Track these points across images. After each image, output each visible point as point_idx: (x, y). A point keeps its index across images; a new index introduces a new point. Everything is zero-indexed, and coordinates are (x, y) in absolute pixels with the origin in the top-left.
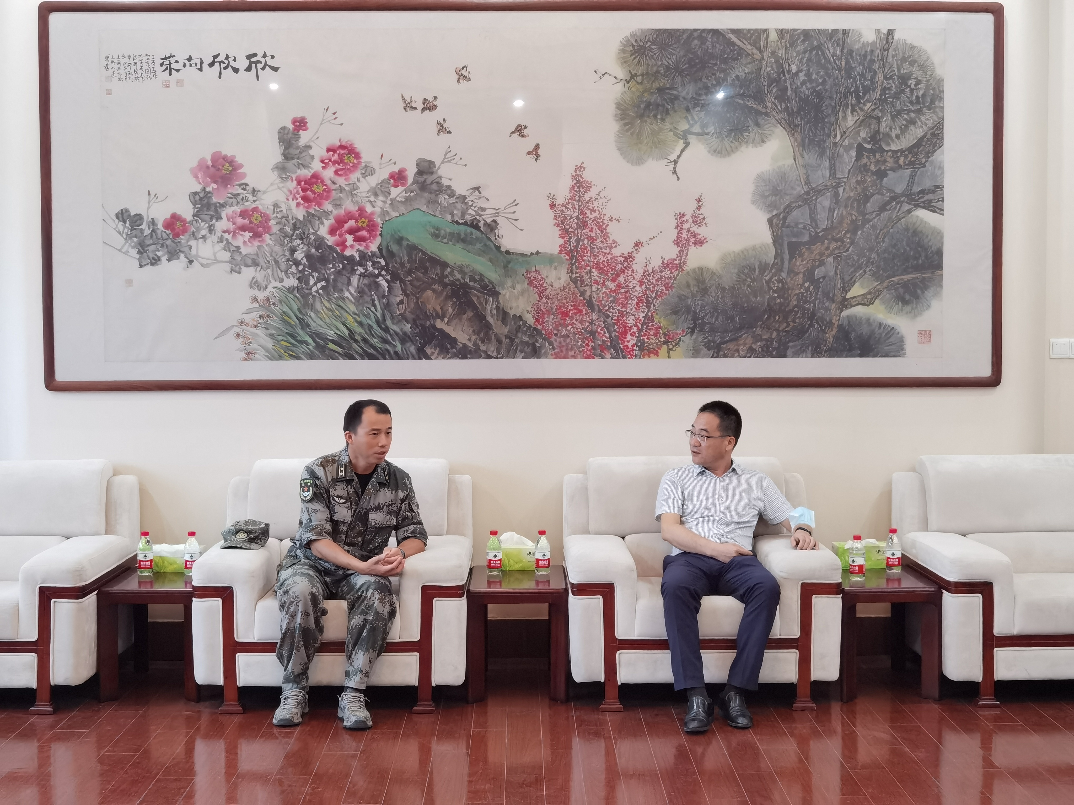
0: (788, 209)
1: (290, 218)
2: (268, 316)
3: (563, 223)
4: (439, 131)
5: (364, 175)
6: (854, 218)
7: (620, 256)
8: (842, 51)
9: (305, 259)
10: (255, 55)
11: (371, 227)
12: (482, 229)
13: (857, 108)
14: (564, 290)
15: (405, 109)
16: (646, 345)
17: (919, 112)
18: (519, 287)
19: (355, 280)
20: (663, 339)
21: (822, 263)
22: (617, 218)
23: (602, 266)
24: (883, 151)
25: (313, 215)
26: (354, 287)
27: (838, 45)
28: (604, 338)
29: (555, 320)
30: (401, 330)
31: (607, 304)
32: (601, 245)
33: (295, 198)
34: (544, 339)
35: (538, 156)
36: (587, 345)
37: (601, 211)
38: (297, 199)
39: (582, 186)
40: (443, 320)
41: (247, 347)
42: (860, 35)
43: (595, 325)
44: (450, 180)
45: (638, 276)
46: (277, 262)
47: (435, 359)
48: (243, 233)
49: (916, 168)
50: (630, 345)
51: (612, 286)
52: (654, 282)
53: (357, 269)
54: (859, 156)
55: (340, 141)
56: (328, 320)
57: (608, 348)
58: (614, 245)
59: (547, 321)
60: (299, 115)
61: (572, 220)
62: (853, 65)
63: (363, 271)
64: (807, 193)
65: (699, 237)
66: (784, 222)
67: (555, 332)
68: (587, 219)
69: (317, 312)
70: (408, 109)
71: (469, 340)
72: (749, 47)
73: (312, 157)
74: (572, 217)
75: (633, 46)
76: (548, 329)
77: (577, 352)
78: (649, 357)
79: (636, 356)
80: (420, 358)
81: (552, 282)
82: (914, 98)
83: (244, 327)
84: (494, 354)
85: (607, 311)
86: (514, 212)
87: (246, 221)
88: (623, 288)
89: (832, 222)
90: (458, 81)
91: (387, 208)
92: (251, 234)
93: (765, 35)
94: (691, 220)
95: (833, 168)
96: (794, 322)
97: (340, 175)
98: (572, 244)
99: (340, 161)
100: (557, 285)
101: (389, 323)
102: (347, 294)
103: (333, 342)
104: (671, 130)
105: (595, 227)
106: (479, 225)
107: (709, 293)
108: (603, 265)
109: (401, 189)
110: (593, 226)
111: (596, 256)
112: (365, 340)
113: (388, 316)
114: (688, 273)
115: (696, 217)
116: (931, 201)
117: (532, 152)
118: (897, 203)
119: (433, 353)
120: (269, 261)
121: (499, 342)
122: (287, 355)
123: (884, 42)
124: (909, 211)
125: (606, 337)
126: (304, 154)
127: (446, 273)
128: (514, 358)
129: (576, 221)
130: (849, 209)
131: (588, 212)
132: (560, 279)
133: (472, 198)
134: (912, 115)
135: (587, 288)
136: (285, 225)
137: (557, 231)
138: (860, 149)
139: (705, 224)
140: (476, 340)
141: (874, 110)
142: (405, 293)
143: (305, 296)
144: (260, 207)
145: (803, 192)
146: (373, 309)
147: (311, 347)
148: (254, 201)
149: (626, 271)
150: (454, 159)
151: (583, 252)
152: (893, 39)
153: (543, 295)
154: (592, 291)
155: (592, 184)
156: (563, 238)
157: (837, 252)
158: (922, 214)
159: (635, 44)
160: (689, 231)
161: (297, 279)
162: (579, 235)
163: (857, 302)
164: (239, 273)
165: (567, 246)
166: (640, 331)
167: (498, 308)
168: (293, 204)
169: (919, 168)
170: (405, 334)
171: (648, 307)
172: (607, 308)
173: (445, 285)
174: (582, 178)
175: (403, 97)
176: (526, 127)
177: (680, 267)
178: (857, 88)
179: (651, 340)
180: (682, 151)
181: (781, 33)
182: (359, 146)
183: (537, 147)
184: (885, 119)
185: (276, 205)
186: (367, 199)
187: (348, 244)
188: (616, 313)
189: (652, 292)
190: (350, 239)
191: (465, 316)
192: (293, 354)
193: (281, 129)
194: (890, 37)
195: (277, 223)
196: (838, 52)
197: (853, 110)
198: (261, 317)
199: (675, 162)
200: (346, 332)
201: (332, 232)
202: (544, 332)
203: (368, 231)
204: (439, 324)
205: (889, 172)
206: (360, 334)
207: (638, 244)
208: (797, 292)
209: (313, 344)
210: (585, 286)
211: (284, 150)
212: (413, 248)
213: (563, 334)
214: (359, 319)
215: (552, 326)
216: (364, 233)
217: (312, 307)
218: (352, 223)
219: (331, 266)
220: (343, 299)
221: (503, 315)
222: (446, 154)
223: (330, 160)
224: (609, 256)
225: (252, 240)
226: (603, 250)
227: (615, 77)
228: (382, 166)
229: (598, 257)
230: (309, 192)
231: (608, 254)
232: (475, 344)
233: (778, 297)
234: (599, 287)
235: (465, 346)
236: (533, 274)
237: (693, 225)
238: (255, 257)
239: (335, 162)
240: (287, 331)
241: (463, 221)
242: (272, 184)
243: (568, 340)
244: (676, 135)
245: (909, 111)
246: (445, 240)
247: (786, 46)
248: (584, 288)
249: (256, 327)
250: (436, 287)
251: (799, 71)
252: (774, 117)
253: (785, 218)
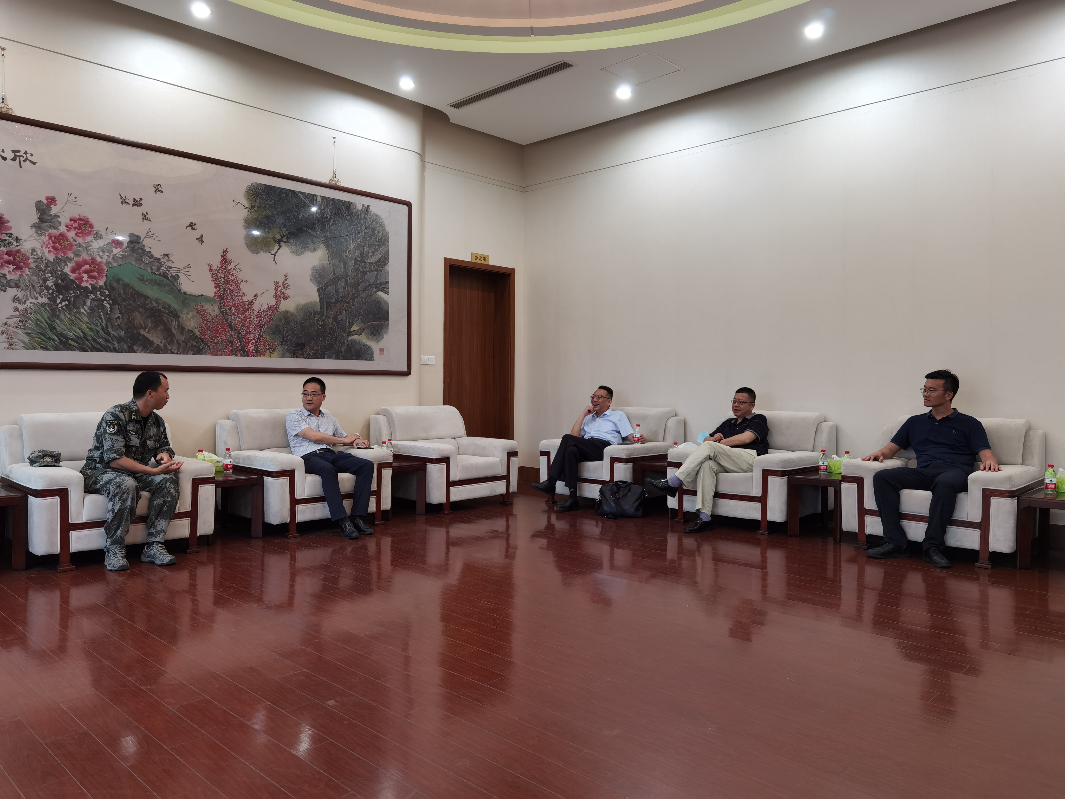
0: (326, 286)
1: (44, 259)
2: (26, 321)
3: (216, 280)
4: (143, 219)
5: (95, 238)
6: (354, 293)
7: (247, 301)
8: (348, 212)
9: (54, 286)
10: (19, 151)
11: (100, 271)
12: (169, 278)
13: (355, 240)
14: (216, 317)
15: (122, 203)
16: (259, 350)
17: (379, 246)
18: (191, 314)
19: (88, 302)
20: (267, 347)
21: (341, 313)
22: (245, 281)
23: (237, 306)
24: (365, 262)
25: (60, 259)
26: (87, 306)
27: (347, 209)
28: (237, 345)
29: (211, 334)
30: (118, 334)
31: (239, 326)
32: (237, 295)
33: (47, 247)
34: (205, 344)
35: (202, 242)
36: (228, 348)
37: (237, 276)
38: (49, 248)
39: (227, 261)
40: (145, 330)
41: (10, 340)
42: (356, 206)
43: (233, 338)
44: (151, 248)
45: (256, 313)
46: (33, 287)
47: (139, 353)
48: (8, 265)
49: (378, 272)
50: (251, 349)
51: (242, 317)
52: (264, 316)
53: (90, 295)
54: (356, 264)
55: (79, 215)
56: (69, 326)
57: (240, 351)
58: (243, 295)
59: (206, 334)
60: (51, 195)
61: (221, 279)
62: (353, 220)
63: (94, 297)
64: (334, 278)
65: (286, 295)
66: (324, 292)
67: (211, 340)
68: (229, 280)
69: (62, 321)
70: (124, 203)
71: (161, 342)
72: (308, 202)
73: (60, 223)
74: (221, 278)
75: (253, 191)
76: (207, 339)
77: (223, 352)
78: (261, 356)
79: (254, 356)
80: (130, 352)
81: (210, 312)
82: (377, 239)
83: (7, 327)
84: (176, 351)
85: (239, 330)
86: (189, 271)
87: (11, 258)
88: (248, 318)
89: (345, 294)
90: (155, 192)
91: (110, 260)
92: (15, 267)
93: (316, 198)
94: (282, 286)
95: (345, 267)
96: (328, 342)
97: (79, 237)
98: (221, 293)
99: (79, 227)
100: (212, 314)
101: (110, 330)
102: (82, 310)
103: (72, 339)
104: (272, 238)
105: (233, 284)
106: (168, 276)
107: (290, 324)
108: (238, 305)
109: (119, 250)
110: (232, 284)
111: (234, 300)
112: (94, 340)
113: (109, 325)
114: (280, 313)
115: (284, 284)
116: (384, 288)
117: (199, 238)
118: (371, 288)
119: (138, 350)
120: (27, 286)
121: (179, 344)
122: (39, 347)
123: (366, 211)
124: (376, 292)
125: (238, 344)
126: (53, 221)
127: (147, 302)
128: (187, 354)
129: (223, 280)
130: (352, 288)
131: (230, 276)
132: (214, 311)
133: (164, 260)
134: (377, 247)
135: (229, 317)
136: (40, 263)
137: (213, 284)
138: (356, 260)
139: (289, 289)
140: (165, 342)
141: (361, 242)
142: (121, 312)
143: (53, 310)
144: (22, 250)
145: (332, 278)
146: (100, 321)
147: (56, 343)
148: (18, 246)
149: (250, 309)
150: (153, 236)
151: (227, 297)
152: (369, 210)
153: (205, 319)
154: (231, 319)
155: (232, 261)
156: (216, 288)
157: (347, 308)
158: (381, 293)
159: (253, 190)
160: (281, 291)
161: (48, 299)
162: (225, 288)
163: (355, 333)
164: (5, 291)
165: (219, 293)
166: (256, 342)
167: (178, 325)
168: (46, 251)
169: (379, 272)
170: (120, 337)
171: (261, 330)
172: (239, 329)
173: (146, 310)
174: (227, 257)
175: (120, 195)
176: (195, 224)
177: (277, 309)
178: (355, 231)
179: (262, 347)
180: (278, 250)
181: (323, 198)
182: (92, 220)
183: (202, 236)
184: (366, 247)
185: (33, 250)
186: (97, 253)
187: (84, 279)
188: (244, 332)
189: (263, 322)
190: (85, 277)
191: (159, 328)
192: (44, 346)
193: (38, 202)
194: (368, 209)
195: (34, 262)
196: (347, 212)
197: (353, 241)
198: (20, 321)
199: (275, 255)
200: (81, 334)
201: (73, 271)
202: (204, 340)
203: (98, 273)
204: (142, 332)
205: (367, 272)
206: (90, 336)
207: (256, 296)
208: (330, 326)
209: (58, 340)
210: (228, 316)
211: (40, 216)
212: (126, 286)
213: (215, 342)
214: (90, 326)
215: (209, 337)
216: (95, 274)
217: (58, 317)
218: (87, 267)
219: (72, 292)
220: (80, 313)
221: (182, 329)
222: (147, 233)
223: (72, 226)
224: (241, 301)
225: (15, 270)
226: (238, 297)
227: (244, 206)
228: (107, 234)
229: (235, 300)
230: (57, 244)
231: (241, 299)
232: (164, 345)
233: (322, 328)
234: (235, 317)
235: (158, 345)
236: (199, 307)
237: (283, 288)
238: (17, 282)
239: (75, 228)
240: (39, 331)
241: (158, 273)
242: (31, 236)
243: (218, 345)
244: (275, 241)
245: (375, 245)
246: (147, 283)
247: (325, 205)
248: (227, 317)
249: (16, 327)
250: (141, 310)
251: (331, 218)
252: (320, 239)
253: (325, 289)
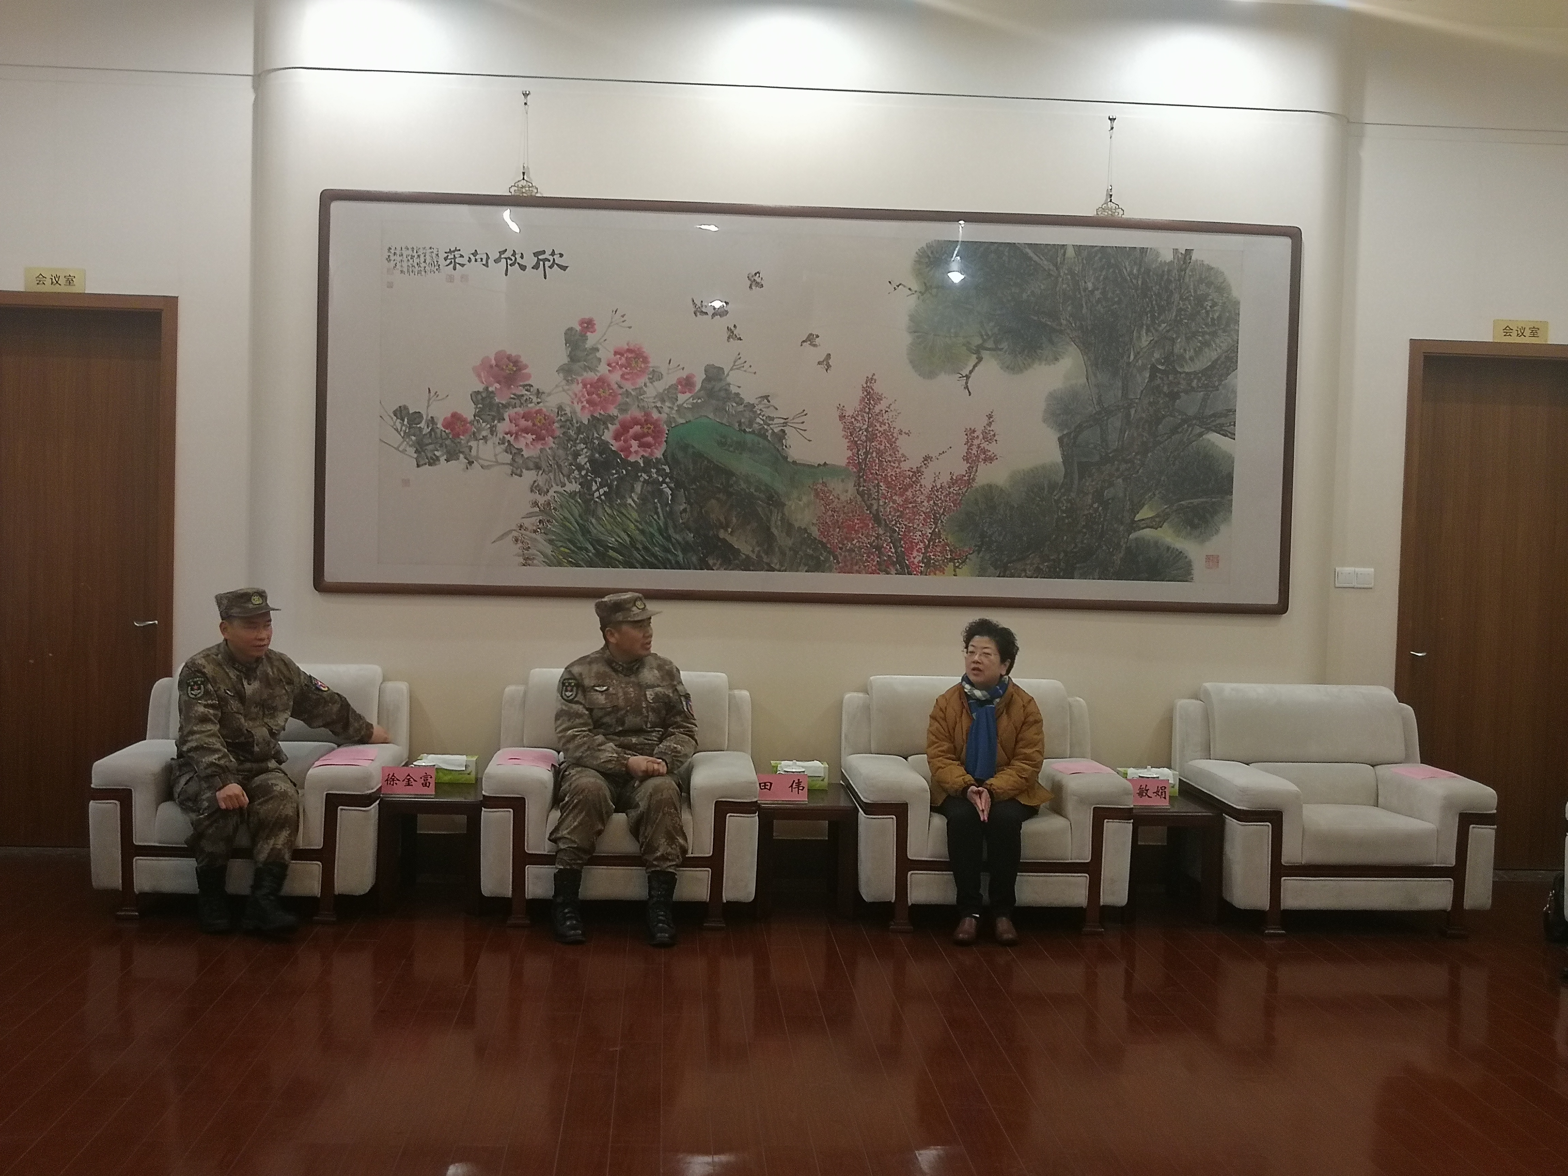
0: (1080, 428)
1: (574, 421)
2: (548, 521)
3: (851, 435)
4: (729, 338)
5: (651, 380)
6: (1145, 439)
7: (909, 471)
8: (1139, 270)
9: (588, 464)
10: (544, 252)
11: (657, 433)
12: (769, 438)
13: (1152, 328)
14: (851, 502)
15: (695, 313)
16: (932, 562)
17: (1214, 334)
18: (805, 499)
19: (638, 487)
20: (949, 557)
21: (1111, 484)
22: (907, 432)
23: (890, 480)
24: (1176, 372)
25: (598, 419)
26: (637, 494)
27: (1135, 263)
28: (890, 554)
29: (841, 533)
30: (684, 538)
31: (894, 518)
32: (890, 459)
33: (580, 401)
34: (829, 552)
35: (829, 366)
36: (872, 560)
37: (891, 424)
38: (582, 402)
39: (872, 397)
40: (726, 530)
41: (526, 552)
42: (1158, 254)
43: (881, 540)
44: (739, 387)
45: (926, 492)
46: (559, 466)
47: (717, 570)
48: (526, 435)
49: (1209, 391)
50: (916, 561)
51: (899, 500)
52: (943, 497)
53: (641, 475)
54: (1152, 378)
55: (628, 344)
56: (609, 527)
57: (894, 564)
58: (903, 459)
59: (832, 534)
60: (587, 316)
61: (861, 432)
62: (1150, 285)
63: (647, 478)
64: (1099, 413)
65: (989, 454)
66: (1075, 442)
67: (840, 546)
68: (877, 432)
69: (599, 519)
70: (698, 314)
71: (753, 551)
72: (1045, 262)
73: (600, 360)
74: (861, 429)
75: (929, 257)
76: (833, 543)
77: (862, 566)
78: (935, 574)
79: (921, 573)
80: (702, 569)
81: (838, 495)
82: (1210, 320)
83: (523, 531)
84: (777, 567)
85: (893, 525)
86: (803, 423)
87: (530, 423)
88: (911, 503)
89: (1123, 441)
90: (750, 287)
91: (674, 414)
92: (534, 437)
93: (1062, 251)
94: (981, 436)
95: (1125, 389)
96: (1082, 542)
97: (627, 379)
98: (860, 457)
99: (628, 365)
100: (843, 498)
101: (671, 531)
102: (630, 501)
103: (614, 549)
104: (964, 345)
105: (884, 440)
106: (767, 434)
107: (997, 511)
108: (892, 479)
109: (688, 395)
110: (882, 439)
111: (884, 470)
112: (646, 548)
113: (670, 524)
114: (977, 489)
115: (986, 433)
116: (1222, 425)
117: (823, 361)
118: (1188, 426)
119: (715, 564)
120: (551, 465)
121: (783, 554)
122: (566, 561)
123: (1182, 263)
124: (1201, 435)
125: (892, 552)
126: (591, 356)
127: (731, 482)
128: (797, 571)
129: (865, 433)
130: (1140, 430)
131: (878, 425)
132: (847, 491)
133: (760, 407)
134: (1207, 337)
135: (874, 502)
136: (569, 429)
137: (845, 443)
138: (1154, 370)
139: (996, 441)
140: (759, 552)
141: (1168, 331)
142: (688, 502)
143: (586, 502)
144: (544, 410)
145: (1094, 412)
146: (655, 517)
147: (590, 554)
148: (538, 403)
149: (914, 486)
150: (743, 367)
151: (872, 465)
152: (1190, 259)
153: (830, 508)
154: (879, 505)
155: (883, 396)
156: (851, 450)
157: (1126, 473)
158: (1214, 437)
159: (930, 255)
160: (979, 447)
161: (579, 484)
162: (868, 448)
163: (1145, 525)
164: (521, 476)
165: (855, 458)
166: (926, 547)
167: (782, 520)
168: (578, 408)
169: (1211, 392)
170: (687, 543)
171: (936, 524)
172: (893, 523)
173: (730, 495)
174: (873, 390)
175: (693, 301)
176: (818, 336)
177: (969, 482)
178: (1153, 307)
179: (938, 557)
180: (975, 366)
181: (1079, 249)
182: (647, 350)
183: (829, 356)
184: (1179, 340)
185: (560, 408)
186: (653, 405)
187: (632, 450)
188: (903, 528)
189: (940, 508)
190: (634, 444)
191: (749, 527)
192: (573, 561)
193: (568, 329)
194: (1188, 257)
195: (561, 427)
196: (1135, 271)
197: (1148, 330)
198: (540, 521)
199: (967, 377)
200: (628, 539)
201: (617, 437)
202: (829, 546)
203: (653, 437)
204: (722, 534)
205: (1182, 394)
206: (642, 543)
207: (927, 459)
208: (1086, 512)
209: (593, 551)
210: (872, 500)
211: (570, 353)
212: (698, 456)
213: (848, 548)
214: (640, 527)
215: (837, 539)
216: (649, 439)
217: (594, 514)
218: (637, 428)
219: (614, 472)
220: (625, 505)
221: (788, 527)
222: (735, 362)
223: (617, 364)
224: (898, 470)
225: (534, 443)
226: (892, 464)
227: (910, 289)
228: (670, 371)
229: (887, 470)
230: (594, 396)
231: (897, 468)
232: (758, 556)
233: (1067, 517)
234: (887, 501)
235: (747, 556)
236: (820, 486)
237: (983, 441)
238: (537, 460)
239: (622, 366)
240: (567, 537)
241: (751, 430)
242: (557, 386)
243: (853, 555)
244: (969, 349)
245: (1204, 333)
246: (731, 449)
247: (1083, 263)
248: (871, 502)
249: (535, 531)
250: (721, 496)
251: (1095, 289)
252: (1068, 334)
253: (1076, 438)
